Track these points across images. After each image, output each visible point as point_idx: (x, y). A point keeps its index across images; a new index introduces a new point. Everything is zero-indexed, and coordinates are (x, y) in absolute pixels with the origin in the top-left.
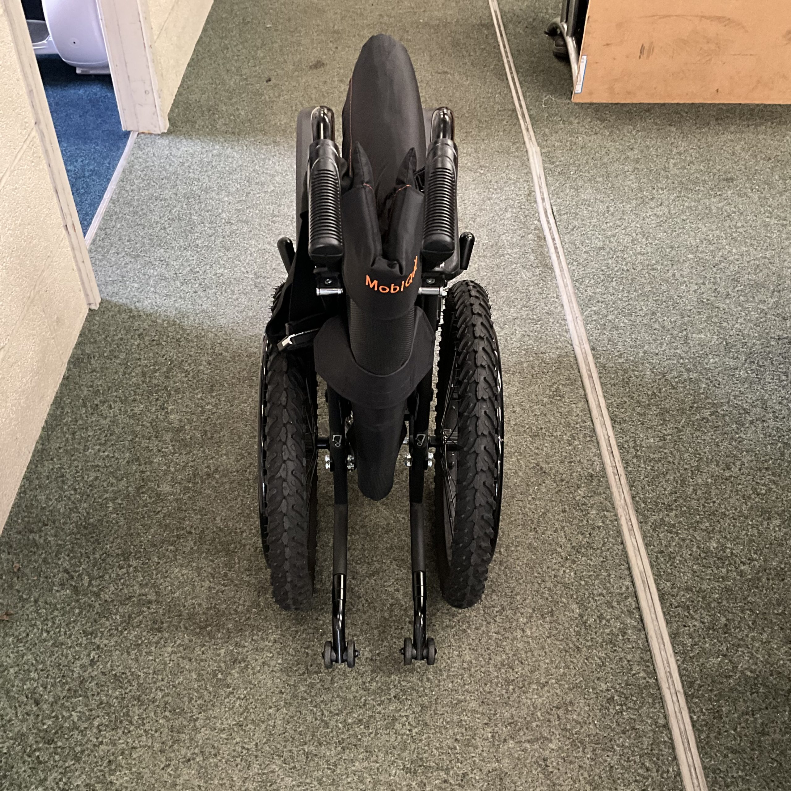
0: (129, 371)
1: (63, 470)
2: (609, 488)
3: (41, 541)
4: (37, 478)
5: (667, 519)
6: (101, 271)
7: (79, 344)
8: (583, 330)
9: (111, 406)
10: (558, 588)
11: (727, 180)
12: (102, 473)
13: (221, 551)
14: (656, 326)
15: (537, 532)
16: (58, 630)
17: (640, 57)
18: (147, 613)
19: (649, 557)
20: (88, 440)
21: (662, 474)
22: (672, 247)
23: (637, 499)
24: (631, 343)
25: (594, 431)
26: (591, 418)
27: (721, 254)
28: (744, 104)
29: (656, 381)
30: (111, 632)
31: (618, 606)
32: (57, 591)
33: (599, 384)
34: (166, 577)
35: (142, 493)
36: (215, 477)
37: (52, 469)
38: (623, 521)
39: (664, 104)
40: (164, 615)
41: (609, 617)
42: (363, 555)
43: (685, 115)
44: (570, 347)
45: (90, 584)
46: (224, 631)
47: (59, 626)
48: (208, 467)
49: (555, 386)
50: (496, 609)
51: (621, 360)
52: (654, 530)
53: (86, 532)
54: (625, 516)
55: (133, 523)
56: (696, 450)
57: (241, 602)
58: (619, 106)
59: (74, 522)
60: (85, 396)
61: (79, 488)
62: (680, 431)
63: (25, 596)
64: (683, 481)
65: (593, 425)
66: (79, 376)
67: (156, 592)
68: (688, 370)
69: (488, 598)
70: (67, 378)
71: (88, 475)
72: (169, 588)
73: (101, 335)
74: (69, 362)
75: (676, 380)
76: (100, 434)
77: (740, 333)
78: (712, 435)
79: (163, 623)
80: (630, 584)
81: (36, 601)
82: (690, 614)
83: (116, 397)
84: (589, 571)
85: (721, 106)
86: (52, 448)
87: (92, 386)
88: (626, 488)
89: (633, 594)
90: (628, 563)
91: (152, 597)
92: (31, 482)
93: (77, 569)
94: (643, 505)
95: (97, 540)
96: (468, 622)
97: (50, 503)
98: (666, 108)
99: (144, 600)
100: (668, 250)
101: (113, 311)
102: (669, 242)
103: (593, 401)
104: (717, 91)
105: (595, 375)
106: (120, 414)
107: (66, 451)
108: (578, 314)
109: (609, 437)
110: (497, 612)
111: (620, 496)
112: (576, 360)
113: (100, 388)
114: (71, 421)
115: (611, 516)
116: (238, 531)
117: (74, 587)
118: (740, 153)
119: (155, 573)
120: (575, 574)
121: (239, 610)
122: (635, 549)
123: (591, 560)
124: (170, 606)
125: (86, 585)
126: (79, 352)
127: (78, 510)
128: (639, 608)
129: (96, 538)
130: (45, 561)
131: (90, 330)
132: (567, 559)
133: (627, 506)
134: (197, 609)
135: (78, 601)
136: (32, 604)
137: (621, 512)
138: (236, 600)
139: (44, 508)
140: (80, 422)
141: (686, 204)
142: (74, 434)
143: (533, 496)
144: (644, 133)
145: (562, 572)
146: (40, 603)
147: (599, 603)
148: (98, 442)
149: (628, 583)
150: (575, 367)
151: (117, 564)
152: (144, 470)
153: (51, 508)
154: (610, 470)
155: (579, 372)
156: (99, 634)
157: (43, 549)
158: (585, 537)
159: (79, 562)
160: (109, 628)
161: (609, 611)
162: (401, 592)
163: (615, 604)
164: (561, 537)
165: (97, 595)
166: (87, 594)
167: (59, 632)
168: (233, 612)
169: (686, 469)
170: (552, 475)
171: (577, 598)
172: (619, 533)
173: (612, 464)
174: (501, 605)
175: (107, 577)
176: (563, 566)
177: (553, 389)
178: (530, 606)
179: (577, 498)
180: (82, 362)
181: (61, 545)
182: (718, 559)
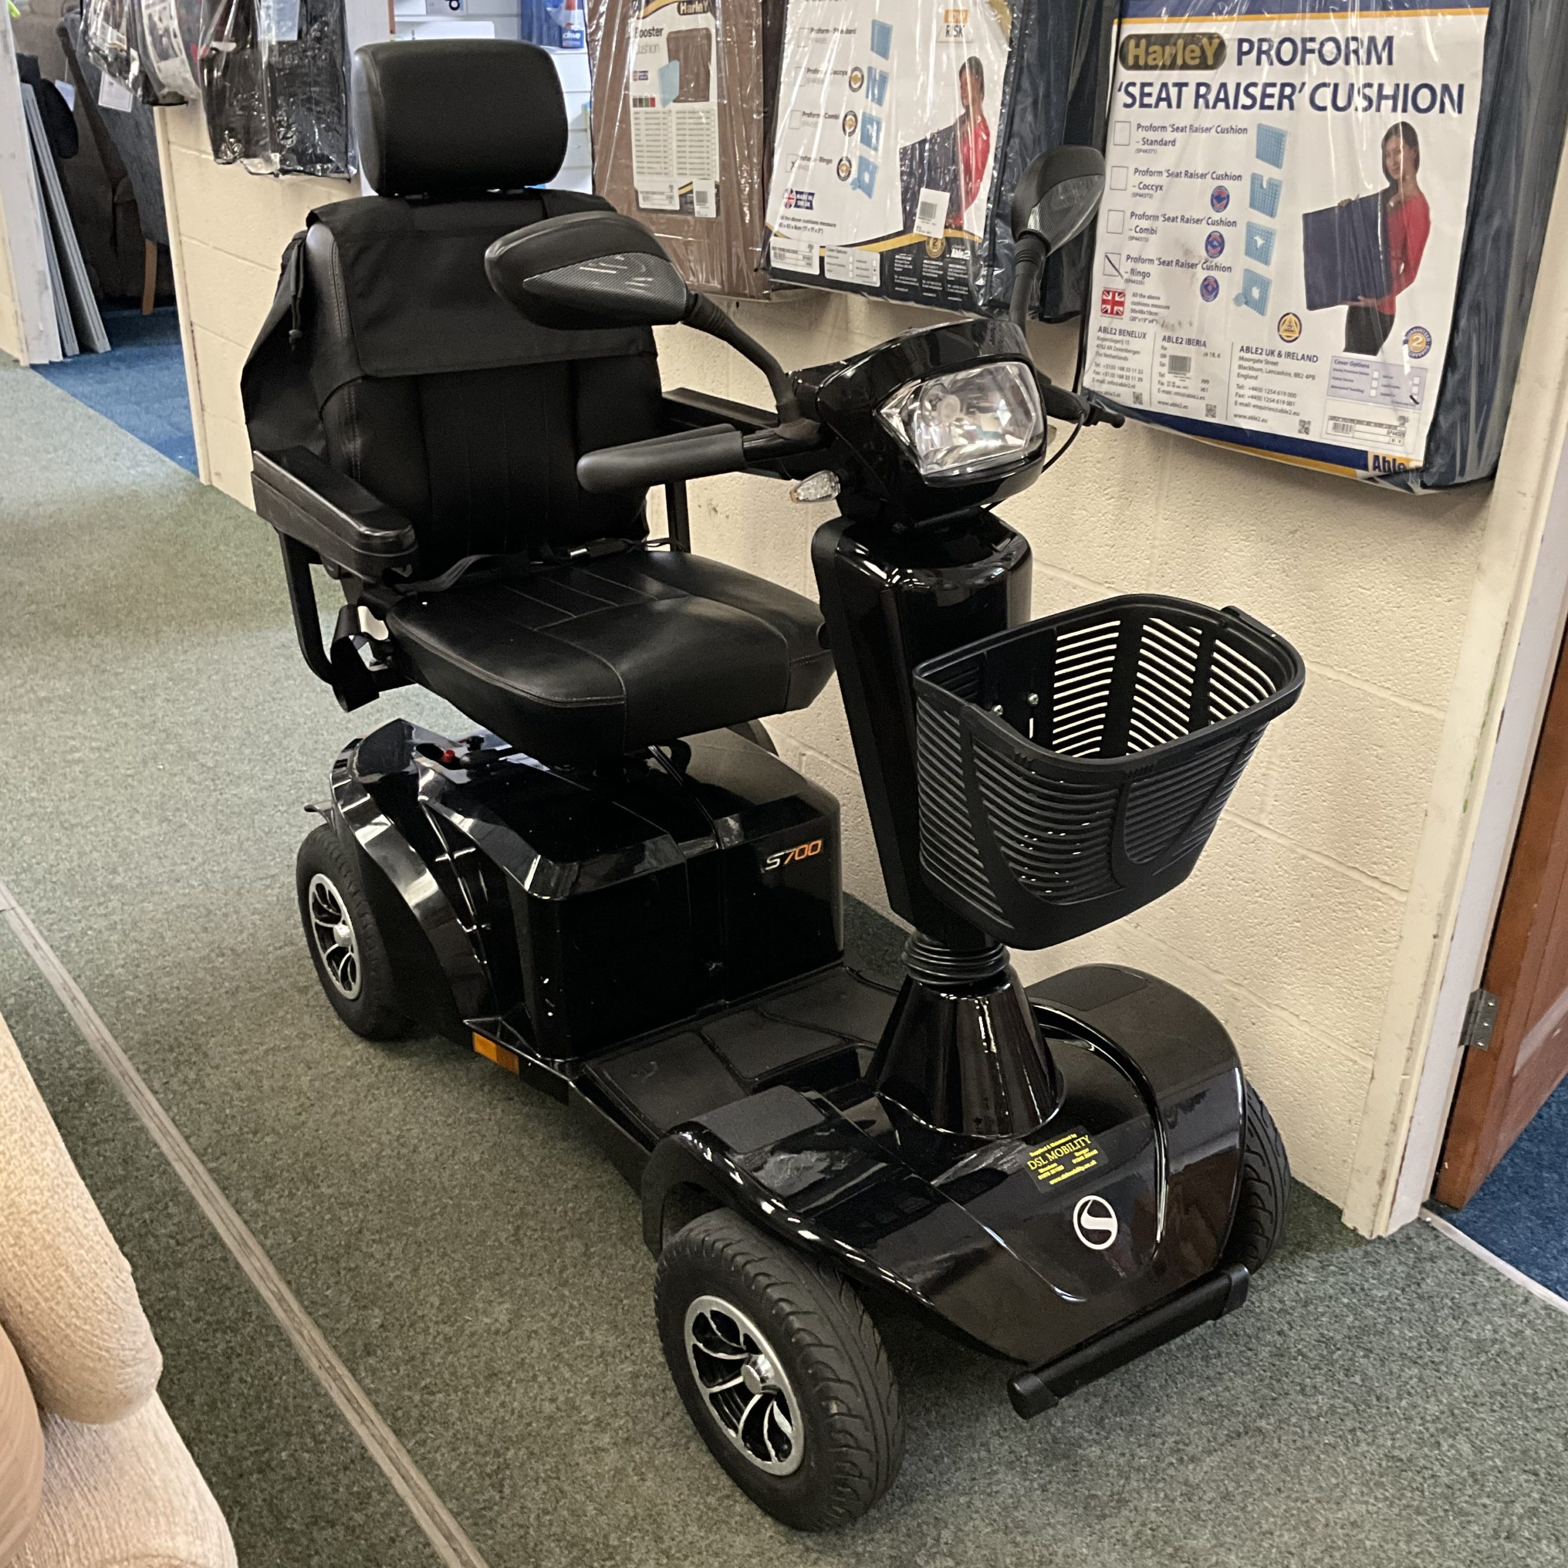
54: (295, 1316)
88: (306, 1353)
111: (313, 1342)
115: (316, 1310)
133: (296, 1329)
149: (268, 1241)
155: (478, 1546)
173: (342, 1382)
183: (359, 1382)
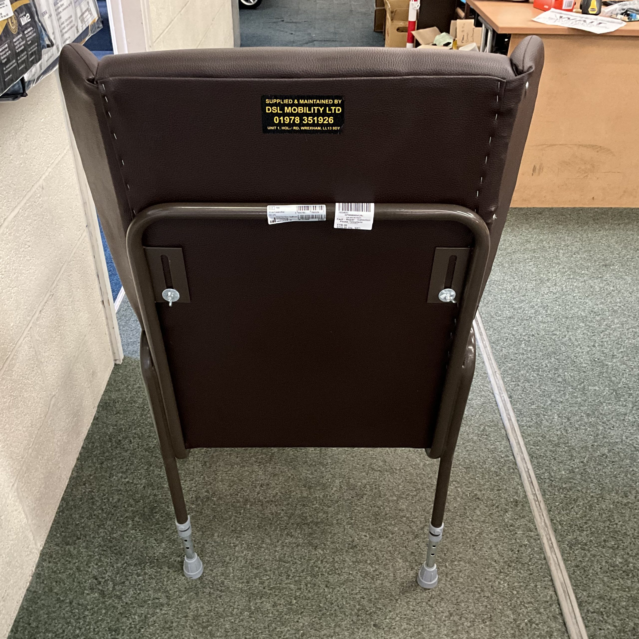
0: (145, 413)
1: (93, 493)
2: (531, 512)
3: (75, 552)
4: (73, 500)
5: (580, 538)
6: (124, 334)
7: (106, 391)
8: (501, 382)
9: (131, 441)
10: (495, 597)
11: (606, 266)
12: (124, 496)
13: (218, 563)
14: (560, 379)
15: (474, 549)
16: (88, 627)
17: (533, 175)
18: (159, 614)
19: (567, 571)
20: (113, 469)
21: (574, 500)
22: (567, 318)
23: (555, 521)
24: (541, 393)
25: (515, 463)
26: (513, 453)
27: (605, 323)
28: (615, 208)
29: (562, 424)
30: (131, 629)
31: (544, 613)
32: (88, 594)
33: (517, 425)
34: (175, 584)
35: (156, 513)
36: (213, 500)
37: (85, 492)
38: (545, 540)
39: (552, 208)
40: (173, 616)
41: (537, 622)
42: (334, 567)
43: (569, 216)
44: (492, 396)
45: (114, 589)
46: (223, 631)
47: (89, 623)
48: (207, 491)
49: (482, 428)
50: (445, 614)
51: (533, 407)
52: (571, 548)
53: (111, 545)
54: (546, 536)
55: (148, 538)
56: (599, 481)
57: (236, 606)
58: (517, 210)
59: (101, 537)
60: (111, 433)
61: (106, 508)
62: (585, 465)
63: (62, 599)
64: (591, 506)
65: (515, 459)
66: (107, 417)
67: (167, 596)
68: (588, 415)
69: (438, 605)
70: (97, 418)
71: (112, 497)
72: (178, 593)
73: (124, 384)
74: (98, 406)
75: (579, 423)
76: (123, 464)
77: (627, 386)
78: (611, 469)
79: (172, 623)
80: (553, 593)
81: (71, 603)
82: (604, 619)
83: (135, 433)
84: (520, 582)
85: (596, 210)
86: (85, 475)
87: (116, 425)
88: (545, 513)
89: (556, 602)
90: (551, 576)
91: (163, 600)
92: (67, 504)
93: (104, 576)
94: (560, 527)
95: (119, 552)
96: (422, 626)
97: (83, 521)
98: (554, 212)
99: (157, 603)
100: (563, 320)
101: (133, 365)
102: (563, 313)
103: (514, 440)
104: (593, 198)
105: (514, 419)
106: (138, 448)
107: (95, 477)
108: (496, 369)
109: (528, 470)
110: (446, 617)
111: (541, 518)
112: (497, 406)
113: (122, 427)
114: (100, 454)
115: (535, 535)
116: (232, 545)
117: (102, 590)
118: (614, 245)
119: (165, 580)
120: (508, 585)
121: (234, 613)
122: (555, 564)
123: (520, 572)
124: (178, 609)
125: (111, 589)
126: (107, 398)
127: (104, 526)
128: (561, 614)
129: (119, 550)
130: (78, 569)
131: (115, 381)
132: (501, 572)
133: (547, 527)
134: (200, 611)
135: (104, 603)
136: (67, 605)
137: (542, 532)
138: (231, 604)
139: (77, 525)
140: (107, 454)
141: (575, 284)
142: (102, 463)
143: (470, 518)
144: (538, 230)
145: (497, 583)
146: (73, 604)
147: (529, 609)
148: (121, 470)
149: (551, 592)
150: (496, 411)
151: (136, 572)
152: (157, 493)
153: (83, 525)
154: (531, 497)
155: (500, 416)
156: (122, 632)
157: (77, 559)
158: (515, 553)
159: (105, 570)
160: (129, 626)
161: (537, 616)
162: (366, 600)
163: (542, 610)
164: (495, 553)
165: (120, 598)
166: (112, 597)
167: (90, 629)
168: (229, 614)
169: (592, 497)
170: (484, 501)
171: (511, 605)
172: (542, 550)
173: (532, 492)
174: (449, 611)
175: (127, 583)
176: (497, 578)
177: (481, 429)
178: (473, 613)
179: (506, 520)
180: (109, 405)
181: (90, 556)
182: (624, 572)
183: (525, 492)
